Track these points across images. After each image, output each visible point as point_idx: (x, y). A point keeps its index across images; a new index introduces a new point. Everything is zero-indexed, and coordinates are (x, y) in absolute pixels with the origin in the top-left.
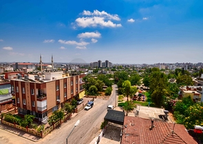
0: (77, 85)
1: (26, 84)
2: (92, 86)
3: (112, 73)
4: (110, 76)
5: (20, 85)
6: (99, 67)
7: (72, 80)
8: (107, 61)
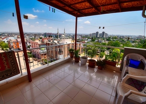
2: (89, 50)
6: (97, 37)
8: (103, 33)
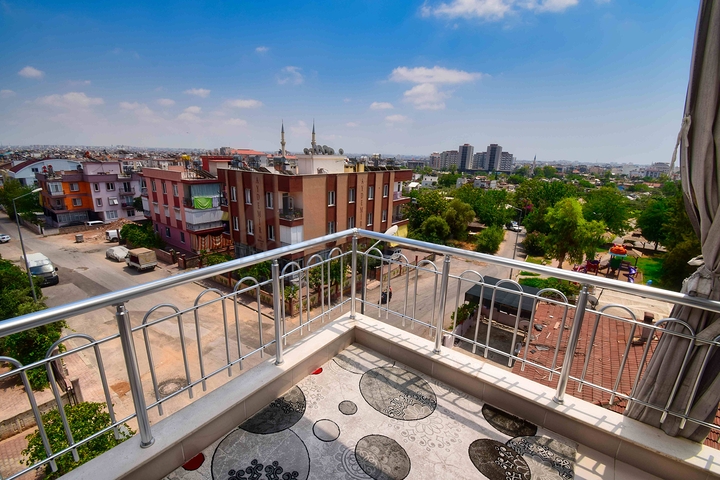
0: (385, 202)
1: (254, 180)
2: (432, 218)
3: (512, 189)
4: (501, 197)
5: (240, 183)
6: (463, 168)
7: (372, 184)
8: (494, 149)
